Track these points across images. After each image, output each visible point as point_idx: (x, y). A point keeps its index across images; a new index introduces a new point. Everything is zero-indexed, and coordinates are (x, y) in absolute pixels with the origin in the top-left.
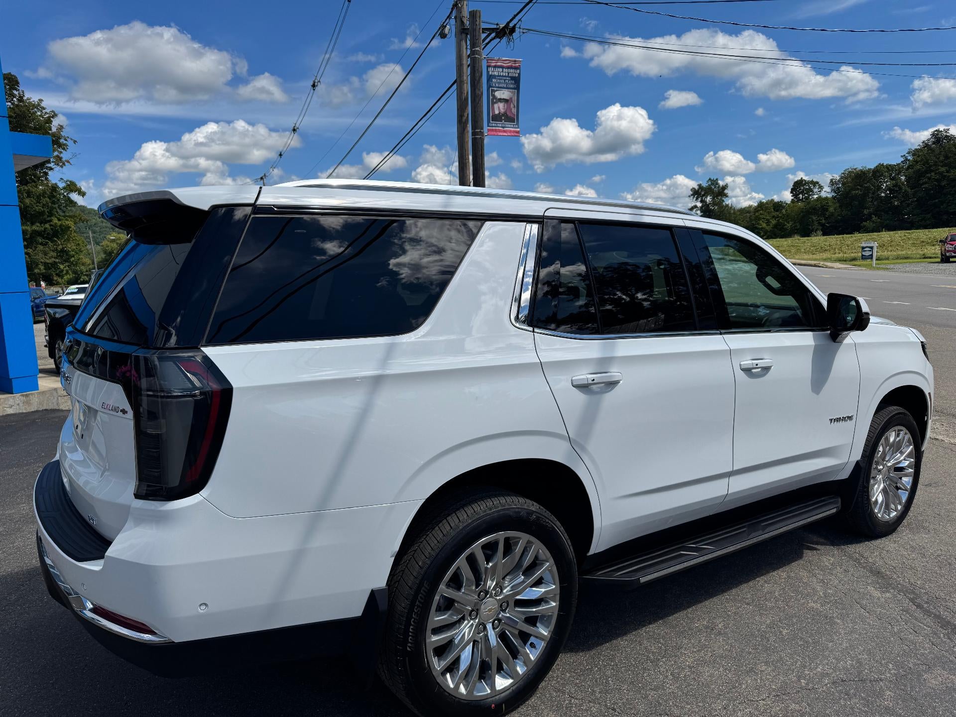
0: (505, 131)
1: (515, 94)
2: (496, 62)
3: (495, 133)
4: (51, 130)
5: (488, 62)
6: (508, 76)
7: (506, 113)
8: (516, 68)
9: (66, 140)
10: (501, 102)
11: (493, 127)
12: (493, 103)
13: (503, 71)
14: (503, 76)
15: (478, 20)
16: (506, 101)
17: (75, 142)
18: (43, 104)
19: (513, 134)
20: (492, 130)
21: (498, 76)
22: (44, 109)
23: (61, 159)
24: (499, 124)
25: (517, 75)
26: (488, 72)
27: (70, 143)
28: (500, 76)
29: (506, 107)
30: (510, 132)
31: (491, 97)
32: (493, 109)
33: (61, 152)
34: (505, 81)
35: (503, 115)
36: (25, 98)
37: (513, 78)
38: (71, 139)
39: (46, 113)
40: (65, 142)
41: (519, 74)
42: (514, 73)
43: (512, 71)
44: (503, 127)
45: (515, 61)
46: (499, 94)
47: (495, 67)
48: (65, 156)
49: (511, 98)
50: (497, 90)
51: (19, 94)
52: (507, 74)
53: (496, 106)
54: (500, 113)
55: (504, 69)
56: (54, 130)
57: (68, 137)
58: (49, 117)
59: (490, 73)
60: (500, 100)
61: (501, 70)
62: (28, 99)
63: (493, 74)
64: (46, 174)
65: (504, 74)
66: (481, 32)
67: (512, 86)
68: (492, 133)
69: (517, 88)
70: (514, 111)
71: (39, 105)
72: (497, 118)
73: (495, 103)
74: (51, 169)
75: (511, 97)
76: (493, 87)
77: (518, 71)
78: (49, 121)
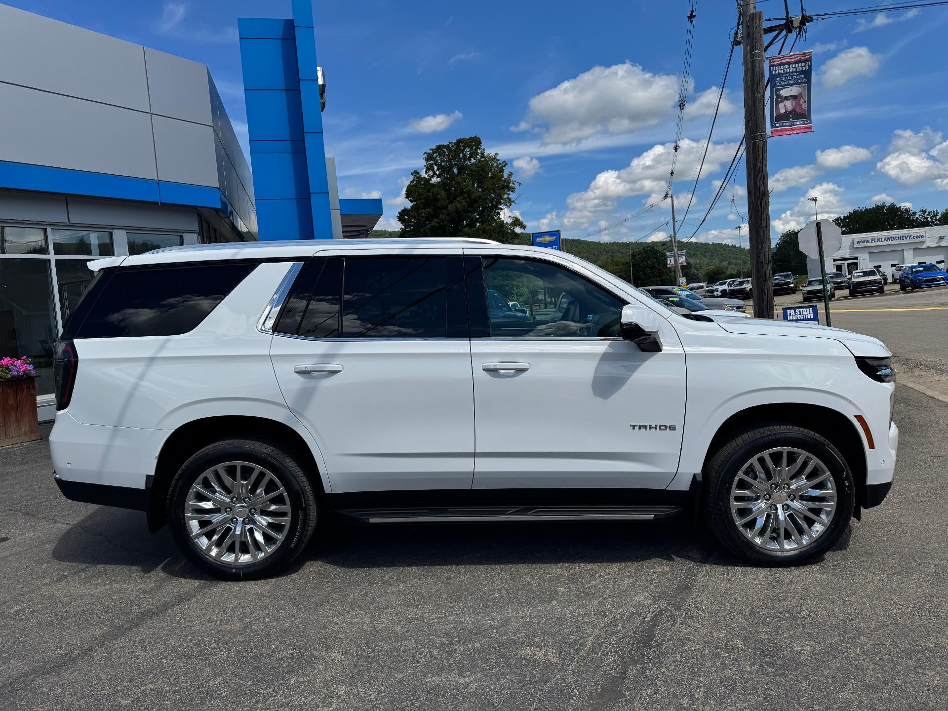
0: (792, 130)
1: (805, 88)
2: (781, 60)
3: (780, 133)
4: (503, 177)
5: (770, 62)
6: (797, 71)
7: (795, 110)
8: (806, 61)
9: (514, 184)
10: (787, 100)
11: (778, 127)
12: (778, 103)
13: (789, 68)
14: (790, 72)
15: (758, 22)
16: (794, 97)
17: (520, 184)
18: (498, 157)
19: (803, 131)
20: (777, 131)
21: (784, 74)
22: (499, 160)
23: (510, 199)
24: (786, 123)
25: (807, 68)
26: (771, 72)
27: (516, 186)
28: (787, 73)
29: (794, 104)
30: (800, 128)
31: (775, 97)
32: (778, 109)
33: (509, 194)
34: (792, 77)
35: (790, 113)
36: (486, 154)
37: (801, 72)
38: (517, 182)
39: (500, 163)
40: (513, 186)
41: (810, 67)
42: (801, 67)
43: (800, 64)
44: (791, 126)
45: (805, 53)
46: (784, 93)
47: (780, 65)
48: (512, 196)
49: (800, 94)
50: (782, 89)
51: (481, 152)
52: (794, 69)
53: (781, 105)
54: (786, 111)
55: (791, 66)
56: (505, 176)
57: (515, 181)
58: (502, 167)
59: (774, 72)
60: (787, 98)
61: (787, 66)
62: (489, 154)
63: (777, 72)
64: (499, 214)
65: (791, 70)
66: (763, 33)
67: (801, 81)
68: (777, 134)
69: (809, 82)
70: (805, 106)
71: (495, 158)
72: (781, 118)
73: (781, 102)
74: (501, 209)
75: (800, 92)
76: (778, 86)
77: (809, 63)
78: (502, 171)
